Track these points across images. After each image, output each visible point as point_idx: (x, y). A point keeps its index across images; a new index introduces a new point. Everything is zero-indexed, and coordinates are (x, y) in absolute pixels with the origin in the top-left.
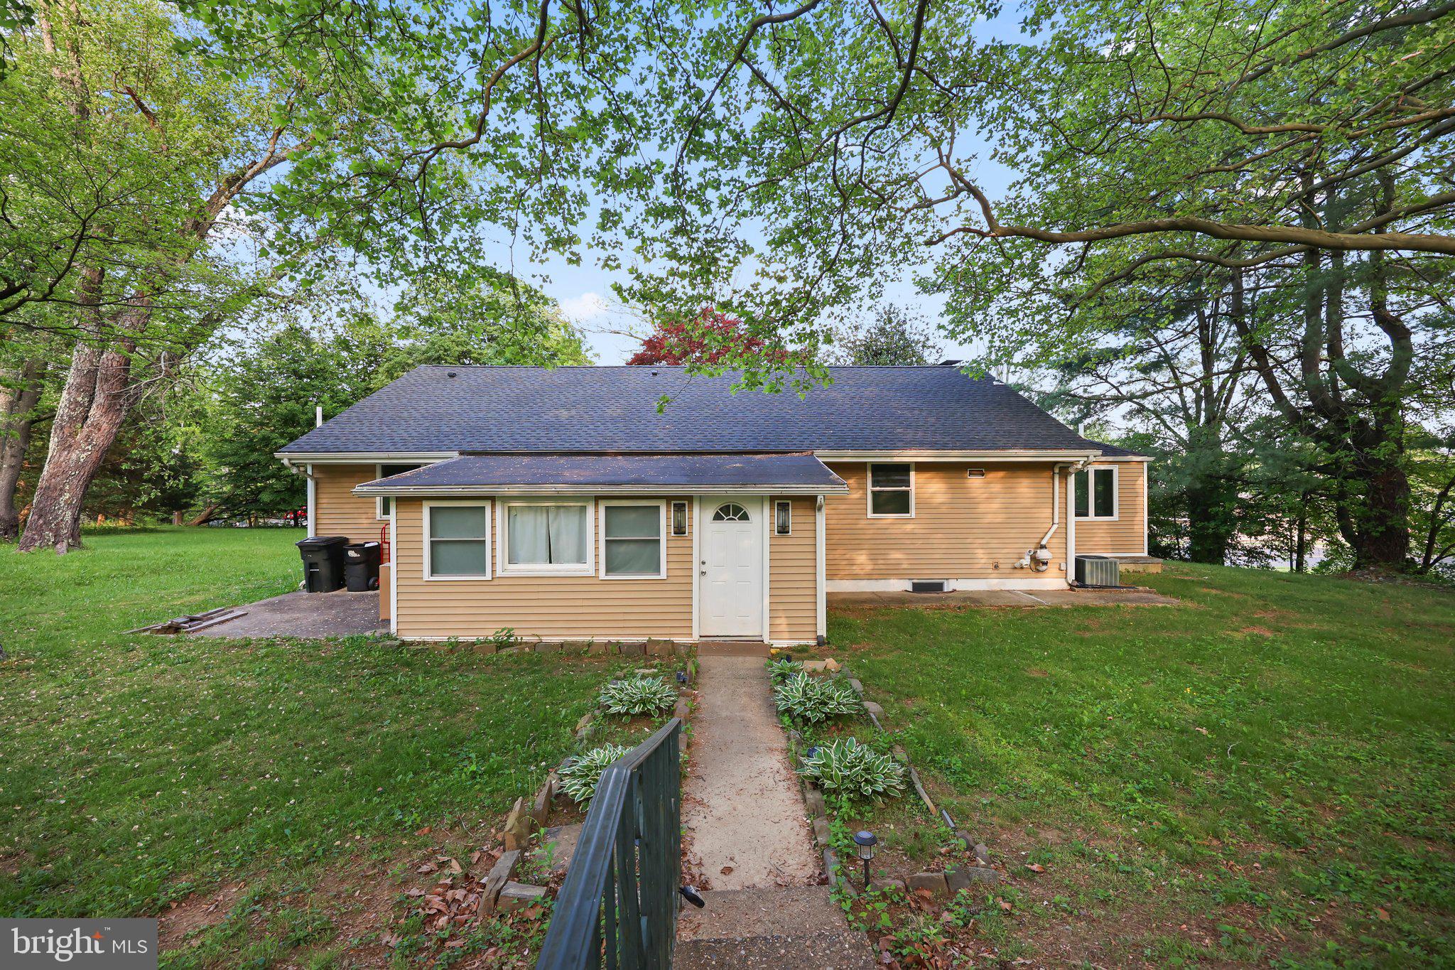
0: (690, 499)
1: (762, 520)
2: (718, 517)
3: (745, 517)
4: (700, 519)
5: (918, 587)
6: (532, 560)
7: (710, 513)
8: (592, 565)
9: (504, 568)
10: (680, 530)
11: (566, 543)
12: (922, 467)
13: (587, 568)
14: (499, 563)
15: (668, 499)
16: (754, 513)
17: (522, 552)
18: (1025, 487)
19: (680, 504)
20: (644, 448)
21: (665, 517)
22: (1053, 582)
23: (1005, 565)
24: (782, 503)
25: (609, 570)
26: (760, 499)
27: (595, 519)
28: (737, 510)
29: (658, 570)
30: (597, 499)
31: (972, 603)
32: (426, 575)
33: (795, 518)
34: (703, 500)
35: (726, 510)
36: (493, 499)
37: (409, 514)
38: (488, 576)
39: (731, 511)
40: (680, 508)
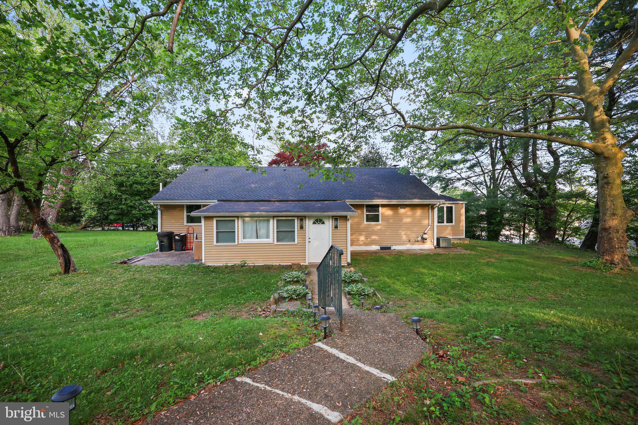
0: (305, 217)
1: (329, 224)
2: (314, 223)
3: (323, 223)
4: (308, 223)
5: (382, 248)
6: (251, 238)
7: (312, 222)
8: (272, 239)
9: (242, 241)
10: (302, 227)
11: (262, 232)
12: (383, 206)
13: (270, 240)
14: (240, 239)
15: (298, 217)
16: (326, 222)
17: (248, 235)
18: (419, 212)
19: (302, 219)
20: (285, 199)
21: (297, 223)
22: (429, 245)
23: (412, 240)
24: (336, 218)
25: (278, 241)
26: (328, 217)
27: (273, 224)
28: (321, 221)
29: (294, 241)
30: (274, 217)
31: (400, 253)
32: (215, 243)
33: (340, 223)
34: (310, 217)
35: (317, 221)
36: (238, 217)
37: (209, 222)
38: (236, 243)
39: (319, 221)
40: (301, 220)
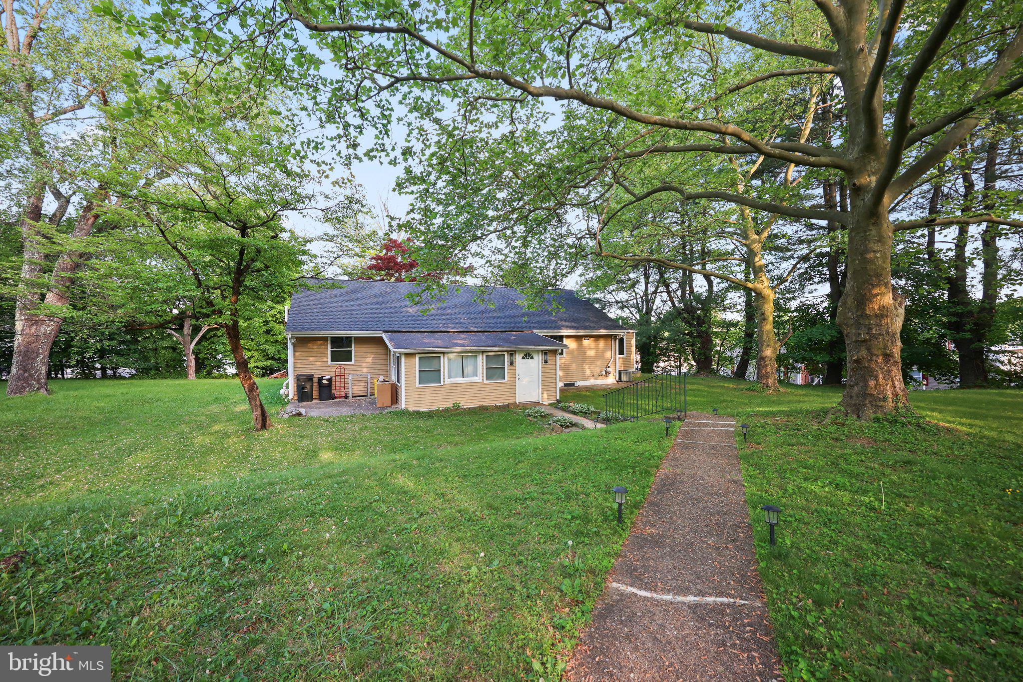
0: (515, 351)
1: (538, 359)
2: (523, 358)
3: (532, 358)
4: (518, 358)
5: (566, 385)
6: (456, 377)
7: (522, 355)
8: (481, 375)
9: (448, 381)
10: (512, 363)
11: (469, 369)
12: (568, 337)
13: (478, 379)
14: (446, 379)
15: (508, 352)
16: (535, 356)
17: (453, 374)
18: (602, 344)
19: (512, 354)
21: (507, 358)
22: (611, 380)
23: (596, 375)
24: (545, 352)
25: (487, 379)
26: (538, 351)
27: (481, 360)
28: (530, 355)
29: (504, 378)
30: (483, 352)
31: (588, 389)
32: (417, 385)
33: (550, 358)
34: (520, 352)
35: (526, 355)
36: (443, 353)
37: (411, 360)
38: (442, 383)
39: (528, 356)
40: (511, 355)
